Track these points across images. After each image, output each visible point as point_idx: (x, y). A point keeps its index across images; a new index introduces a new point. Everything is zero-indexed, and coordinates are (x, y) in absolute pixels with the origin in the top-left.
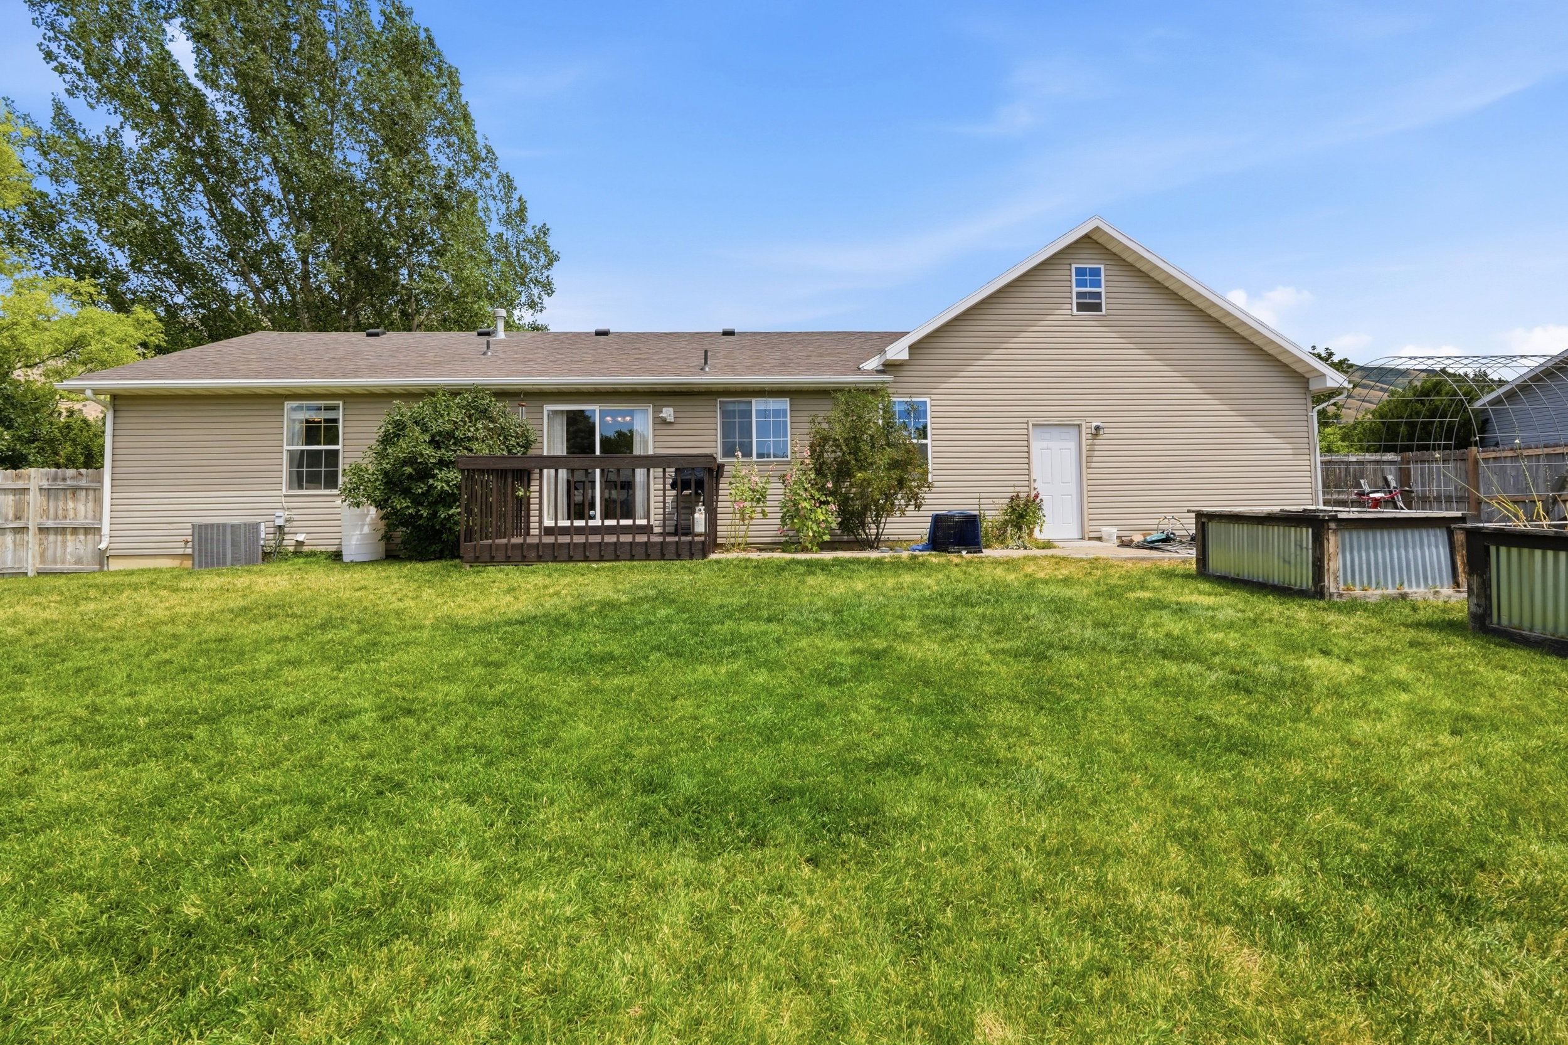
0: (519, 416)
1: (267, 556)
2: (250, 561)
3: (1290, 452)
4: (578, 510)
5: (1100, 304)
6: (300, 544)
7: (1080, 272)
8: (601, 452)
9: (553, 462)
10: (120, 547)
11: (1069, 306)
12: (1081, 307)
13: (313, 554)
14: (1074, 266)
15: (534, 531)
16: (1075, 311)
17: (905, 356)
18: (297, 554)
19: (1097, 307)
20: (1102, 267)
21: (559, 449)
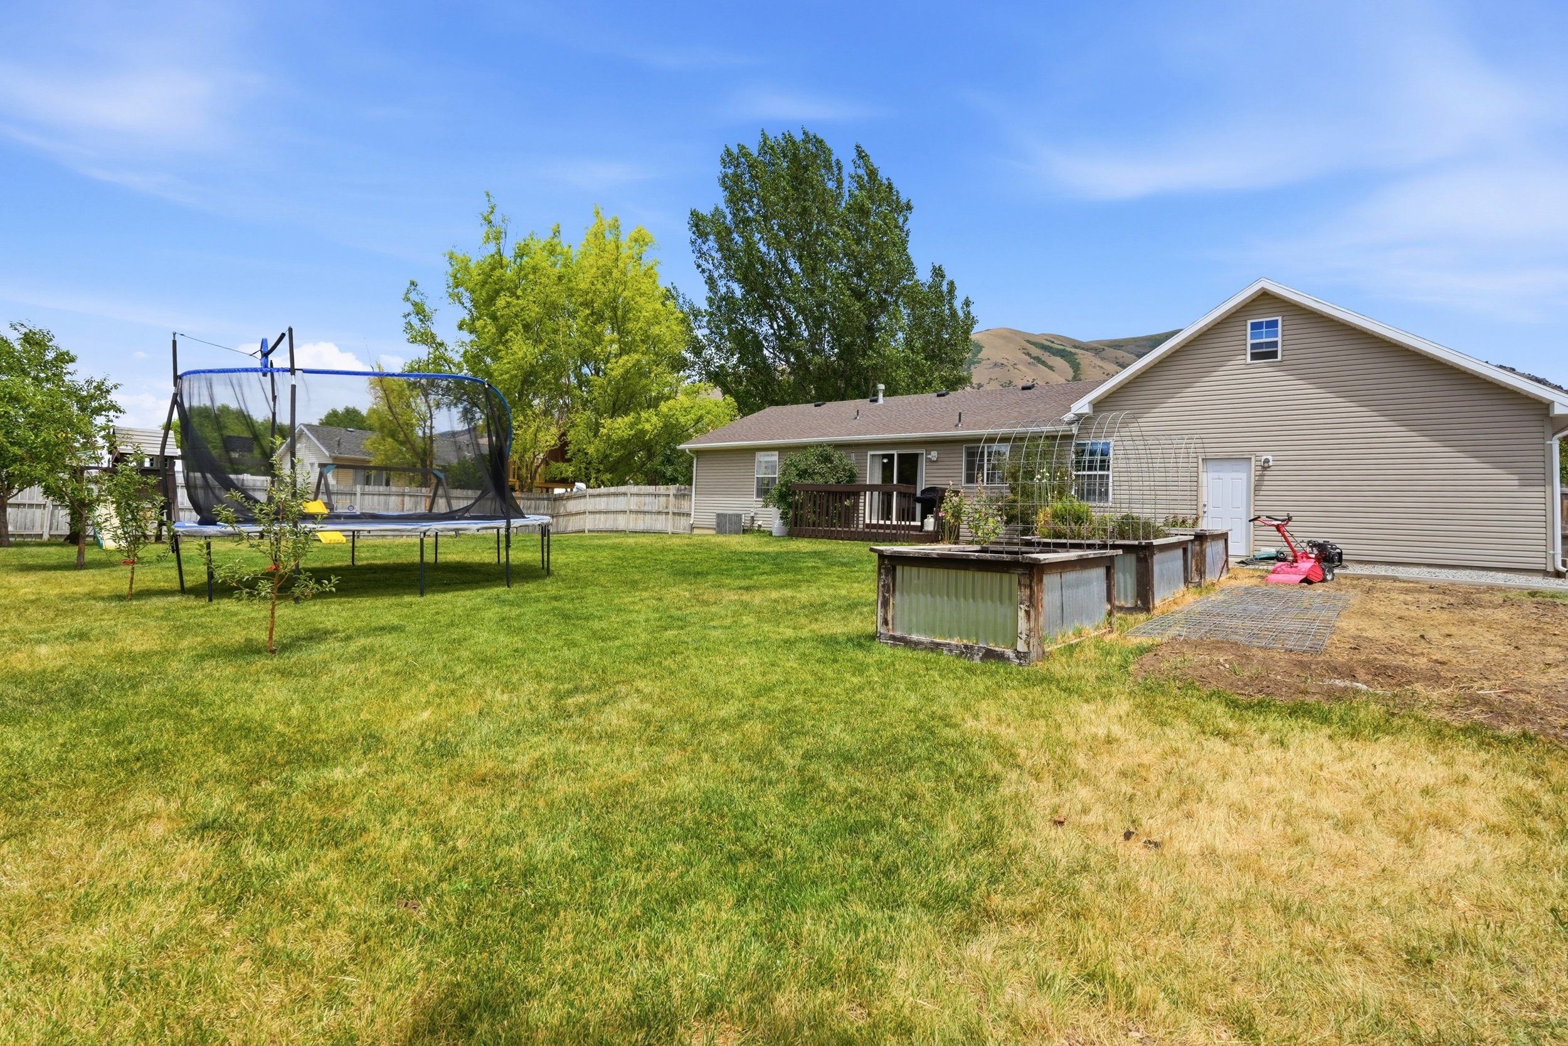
0: (851, 459)
1: (745, 531)
2: (737, 533)
4: (887, 515)
5: (1276, 353)
6: (760, 526)
7: (1255, 326)
8: (899, 481)
9: (872, 488)
10: (697, 524)
11: (1243, 357)
12: (1255, 356)
13: (764, 532)
14: (1249, 322)
15: (861, 526)
16: (1249, 360)
17: (1086, 410)
18: (759, 531)
19: (1274, 355)
20: (1279, 319)
21: (877, 480)
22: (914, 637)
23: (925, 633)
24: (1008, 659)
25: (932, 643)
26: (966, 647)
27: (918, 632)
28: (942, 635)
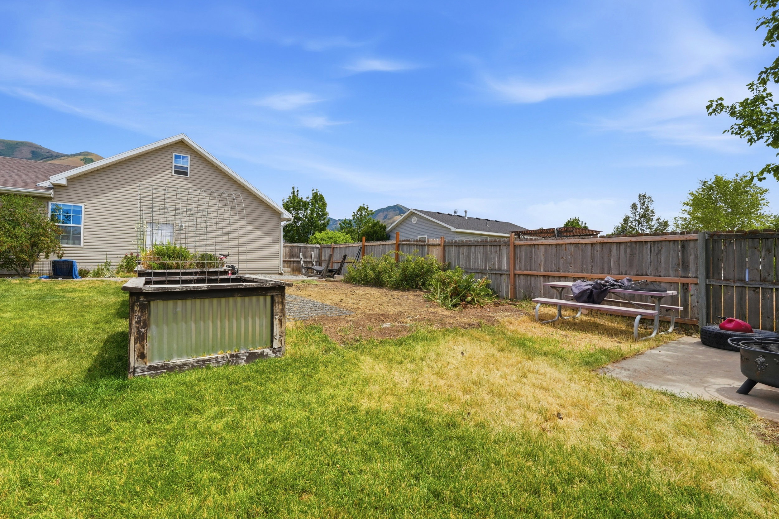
3: (271, 241)
5: (187, 172)
7: (177, 157)
11: (170, 171)
12: (176, 172)
14: (174, 154)
16: (173, 174)
17: (64, 182)
19: (186, 174)
20: (189, 156)
22: (176, 361)
23: (188, 355)
24: (267, 355)
25: (200, 361)
26: (232, 356)
27: (180, 356)
28: (204, 353)
